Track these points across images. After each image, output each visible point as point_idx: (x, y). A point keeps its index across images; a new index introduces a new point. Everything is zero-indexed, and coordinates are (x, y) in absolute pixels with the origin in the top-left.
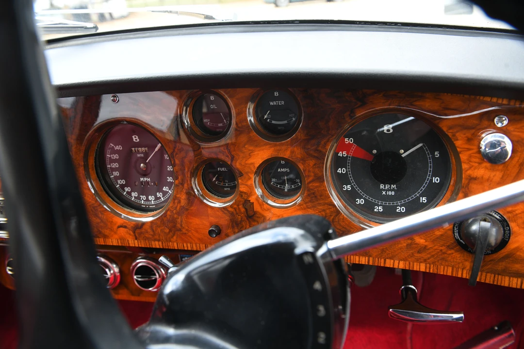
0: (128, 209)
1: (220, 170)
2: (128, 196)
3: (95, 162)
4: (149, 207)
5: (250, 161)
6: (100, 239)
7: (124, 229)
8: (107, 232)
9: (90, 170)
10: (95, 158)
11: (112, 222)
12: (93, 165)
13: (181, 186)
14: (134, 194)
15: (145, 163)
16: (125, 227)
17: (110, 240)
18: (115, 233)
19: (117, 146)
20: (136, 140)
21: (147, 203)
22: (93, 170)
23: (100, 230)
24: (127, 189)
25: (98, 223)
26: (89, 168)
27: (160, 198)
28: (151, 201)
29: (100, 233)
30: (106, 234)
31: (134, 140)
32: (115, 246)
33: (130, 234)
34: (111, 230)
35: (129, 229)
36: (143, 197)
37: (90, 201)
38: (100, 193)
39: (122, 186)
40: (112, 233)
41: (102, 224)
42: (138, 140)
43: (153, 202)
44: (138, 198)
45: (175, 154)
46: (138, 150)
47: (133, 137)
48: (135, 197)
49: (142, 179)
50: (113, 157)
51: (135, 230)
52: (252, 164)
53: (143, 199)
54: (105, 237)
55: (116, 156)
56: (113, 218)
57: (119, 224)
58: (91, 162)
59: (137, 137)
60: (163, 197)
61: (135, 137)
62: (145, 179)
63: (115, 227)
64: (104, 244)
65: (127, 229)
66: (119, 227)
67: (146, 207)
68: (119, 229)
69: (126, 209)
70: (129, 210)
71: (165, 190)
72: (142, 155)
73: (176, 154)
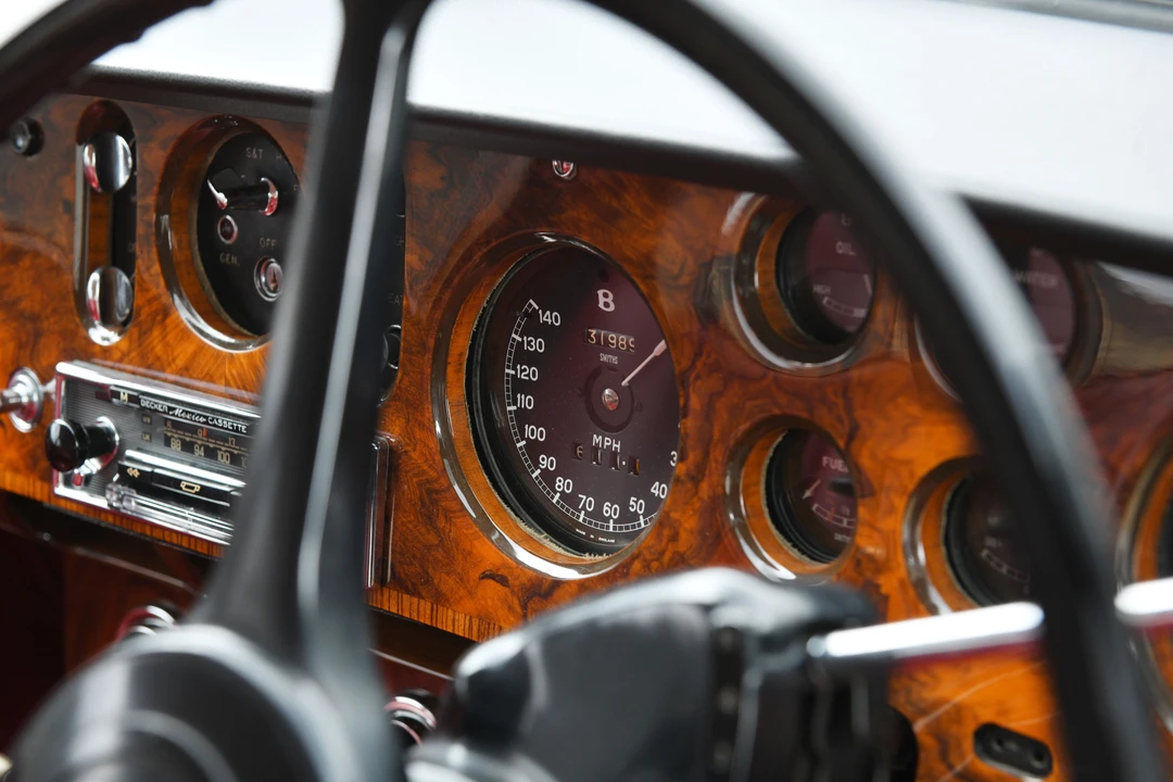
0: (531, 526)
1: (828, 465)
2: (543, 487)
3: (472, 348)
4: (596, 540)
5: (903, 452)
6: (422, 602)
7: (499, 587)
8: (447, 583)
9: (450, 370)
10: (475, 334)
11: (470, 553)
12: (461, 355)
13: (689, 485)
14: (562, 484)
15: (617, 389)
16: (503, 581)
17: (450, 613)
18: (470, 594)
19: (548, 313)
20: (606, 305)
21: (595, 524)
22: (458, 371)
23: (430, 571)
24: (546, 462)
25: (429, 548)
26: (446, 364)
27: (635, 516)
28: (607, 520)
29: (428, 581)
30: (444, 588)
31: (601, 305)
32: (458, 636)
33: (510, 608)
34: (461, 579)
35: (513, 592)
36: (587, 501)
37: (425, 468)
38: (460, 448)
39: (534, 449)
40: (462, 592)
41: (439, 554)
42: (612, 308)
43: (611, 524)
44: (571, 500)
45: (694, 374)
46: (606, 338)
47: (600, 293)
48: (563, 492)
49: (597, 439)
50: (529, 343)
51: (530, 598)
52: (908, 462)
53: (584, 508)
54: (439, 599)
55: (536, 345)
56: (476, 543)
57: (486, 566)
58: (460, 344)
59: (611, 296)
60: (645, 516)
61: (606, 295)
62: (608, 442)
63: (475, 574)
64: (428, 622)
65: (506, 589)
66: (485, 576)
67: (587, 537)
68: (485, 581)
69: (522, 525)
70: (530, 531)
71: (656, 492)
72: (615, 360)
73: (698, 377)
